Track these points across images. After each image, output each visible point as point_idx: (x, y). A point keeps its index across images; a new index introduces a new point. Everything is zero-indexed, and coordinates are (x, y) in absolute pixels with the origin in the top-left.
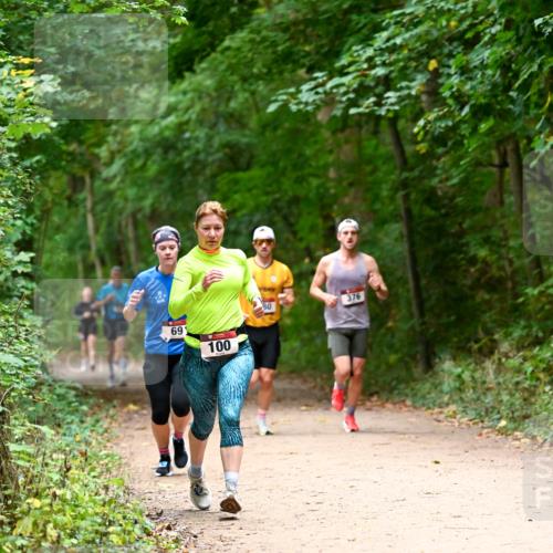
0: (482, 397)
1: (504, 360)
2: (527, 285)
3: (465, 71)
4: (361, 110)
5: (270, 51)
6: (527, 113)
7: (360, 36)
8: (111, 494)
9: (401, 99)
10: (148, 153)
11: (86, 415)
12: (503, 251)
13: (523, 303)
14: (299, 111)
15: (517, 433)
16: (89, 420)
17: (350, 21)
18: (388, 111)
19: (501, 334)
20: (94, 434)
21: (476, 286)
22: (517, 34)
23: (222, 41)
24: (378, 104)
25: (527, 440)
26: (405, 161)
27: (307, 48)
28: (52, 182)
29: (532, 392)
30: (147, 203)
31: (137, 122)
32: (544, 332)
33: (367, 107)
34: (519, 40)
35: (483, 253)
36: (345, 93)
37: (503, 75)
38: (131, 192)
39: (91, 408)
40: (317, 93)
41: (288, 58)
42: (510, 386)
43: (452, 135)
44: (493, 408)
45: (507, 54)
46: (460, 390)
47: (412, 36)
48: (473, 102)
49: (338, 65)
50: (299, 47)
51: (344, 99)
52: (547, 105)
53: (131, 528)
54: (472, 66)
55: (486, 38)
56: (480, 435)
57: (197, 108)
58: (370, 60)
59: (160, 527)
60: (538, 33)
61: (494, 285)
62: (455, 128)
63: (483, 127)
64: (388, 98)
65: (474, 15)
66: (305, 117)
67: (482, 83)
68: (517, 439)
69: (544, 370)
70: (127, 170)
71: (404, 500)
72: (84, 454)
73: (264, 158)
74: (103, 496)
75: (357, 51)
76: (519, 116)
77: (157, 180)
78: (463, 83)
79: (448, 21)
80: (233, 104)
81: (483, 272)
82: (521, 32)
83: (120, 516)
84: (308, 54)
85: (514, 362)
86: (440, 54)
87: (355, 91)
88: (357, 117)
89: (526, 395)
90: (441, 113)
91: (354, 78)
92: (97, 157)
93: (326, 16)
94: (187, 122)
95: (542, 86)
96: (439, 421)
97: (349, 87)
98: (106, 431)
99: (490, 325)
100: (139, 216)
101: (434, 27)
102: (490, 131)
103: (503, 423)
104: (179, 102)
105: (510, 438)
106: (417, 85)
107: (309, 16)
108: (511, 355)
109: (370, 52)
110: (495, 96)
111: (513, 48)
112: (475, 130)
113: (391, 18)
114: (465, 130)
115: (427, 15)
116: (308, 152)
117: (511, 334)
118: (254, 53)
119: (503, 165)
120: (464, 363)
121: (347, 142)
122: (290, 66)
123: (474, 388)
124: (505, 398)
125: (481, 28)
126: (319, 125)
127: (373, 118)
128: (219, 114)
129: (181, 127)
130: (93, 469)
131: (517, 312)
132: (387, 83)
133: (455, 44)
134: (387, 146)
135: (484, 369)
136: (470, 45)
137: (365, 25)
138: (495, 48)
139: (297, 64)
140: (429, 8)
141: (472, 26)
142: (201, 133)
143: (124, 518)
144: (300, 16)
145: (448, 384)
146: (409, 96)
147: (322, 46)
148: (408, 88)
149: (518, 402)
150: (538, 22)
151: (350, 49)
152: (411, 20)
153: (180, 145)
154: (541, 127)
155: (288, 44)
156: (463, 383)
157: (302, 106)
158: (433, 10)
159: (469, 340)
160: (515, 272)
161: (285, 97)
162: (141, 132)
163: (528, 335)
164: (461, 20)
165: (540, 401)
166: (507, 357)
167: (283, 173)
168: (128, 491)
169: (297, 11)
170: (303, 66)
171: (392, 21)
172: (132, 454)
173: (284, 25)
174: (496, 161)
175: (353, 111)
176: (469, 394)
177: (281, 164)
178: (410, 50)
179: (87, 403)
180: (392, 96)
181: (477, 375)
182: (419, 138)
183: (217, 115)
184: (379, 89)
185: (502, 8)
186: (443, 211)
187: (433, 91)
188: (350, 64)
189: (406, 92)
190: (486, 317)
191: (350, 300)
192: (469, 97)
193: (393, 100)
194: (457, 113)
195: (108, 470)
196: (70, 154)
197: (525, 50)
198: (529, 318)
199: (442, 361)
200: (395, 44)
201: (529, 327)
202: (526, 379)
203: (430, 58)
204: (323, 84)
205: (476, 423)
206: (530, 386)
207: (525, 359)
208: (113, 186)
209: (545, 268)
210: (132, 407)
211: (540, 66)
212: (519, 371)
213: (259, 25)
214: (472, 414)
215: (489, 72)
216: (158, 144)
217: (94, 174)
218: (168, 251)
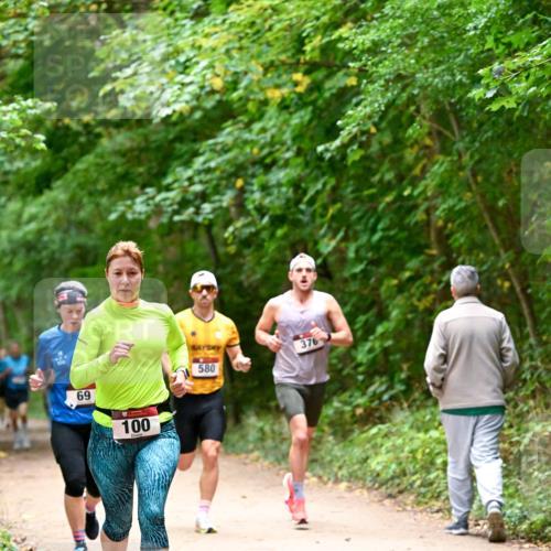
3: (265, 188)
4: (183, 217)
5: (111, 172)
6: (314, 222)
7: (183, 160)
9: (214, 210)
10: (14, 253)
14: (134, 219)
17: (174, 149)
18: (205, 219)
22: (305, 159)
23: (73, 165)
24: (197, 213)
25: (315, 479)
26: (217, 259)
27: (141, 170)
29: (318, 441)
30: (14, 292)
31: (5, 228)
33: (188, 216)
34: (307, 164)
36: (171, 205)
37: (295, 191)
40: (148, 205)
41: (125, 178)
43: (254, 238)
45: (298, 175)
46: (262, 439)
47: (223, 161)
48: (271, 213)
49: (164, 183)
50: (134, 169)
51: (170, 209)
52: (329, 215)
54: (270, 184)
55: (281, 162)
56: (278, 475)
57: (53, 217)
58: (190, 179)
60: (320, 158)
62: (257, 233)
64: (205, 208)
65: (272, 144)
66: (139, 224)
67: (278, 198)
69: (329, 424)
75: (179, 172)
76: (307, 224)
78: (263, 198)
79: (252, 149)
80: (82, 214)
82: (308, 158)
84: (140, 174)
86: (245, 175)
87: (178, 203)
88: (180, 225)
90: (246, 222)
91: (178, 194)
93: (155, 145)
94: (46, 228)
95: (325, 201)
96: (245, 464)
97: (173, 200)
101: (240, 153)
102: (285, 237)
104: (38, 213)
106: (227, 199)
107: (143, 145)
109: (190, 173)
110: (289, 208)
111: (303, 170)
112: (272, 235)
113: (207, 146)
114: (264, 235)
115: (235, 145)
118: (99, 174)
120: (265, 419)
121: (172, 243)
122: (127, 184)
123: (273, 439)
125: (277, 154)
126: (150, 231)
127: (193, 225)
128: (69, 219)
129: (40, 233)
132: (204, 197)
133: (257, 167)
134: (203, 246)
135: (280, 423)
136: (268, 168)
137: (186, 152)
138: (288, 171)
139: (132, 182)
140: (236, 139)
141: (270, 153)
142: (57, 237)
144: (135, 144)
145: (253, 435)
146: (221, 207)
147: (152, 168)
148: (220, 201)
150: (320, 149)
151: (174, 170)
152: (222, 148)
153: (39, 246)
154: (325, 232)
155: (125, 167)
156: (264, 434)
157: (136, 216)
158: (240, 140)
159: (268, 400)
161: (122, 208)
162: (9, 236)
164: (262, 148)
165: (325, 449)
169: (133, 140)
170: (136, 184)
171: (208, 149)
173: (122, 152)
175: (176, 218)
176: (269, 443)
178: (222, 172)
180: (207, 207)
181: (276, 428)
183: (70, 223)
184: (197, 203)
185: (294, 139)
186: (248, 299)
187: (240, 203)
188: (175, 181)
189: (217, 205)
191: (305, 346)
192: (268, 209)
193: (208, 210)
194: (258, 222)
197: (312, 172)
199: (248, 417)
200: (209, 167)
203: (238, 177)
204: (153, 198)
205: (275, 466)
211: (324, 185)
213: (103, 151)
214: (272, 459)
215: (284, 189)
216: (23, 245)
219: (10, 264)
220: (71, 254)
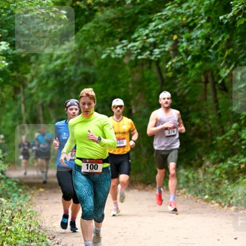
0: (197, 185)
1: (207, 169)
2: (217, 136)
3: (189, 40)
4: (143, 57)
5: (103, 31)
6: (217, 59)
7: (142, 25)
8: (32, 228)
9: (161, 53)
10: (48, 77)
11: (21, 193)
12: (206, 120)
13: (215, 144)
14: (115, 58)
15: (213, 201)
16: (22, 196)
17: (138, 18)
18: (155, 58)
19: (206, 157)
20: (24, 202)
21: (194, 136)
22: (212, 24)
23: (81, 27)
24: (151, 54)
25: (217, 204)
26: (163, 80)
27: (119, 30)
28: (5, 90)
29: (219, 183)
30: (48, 99)
31: (43, 63)
32: (225, 156)
33: (146, 56)
34: (213, 26)
35: (197, 121)
36: (136, 50)
37: (206, 42)
38: (41, 94)
39: (23, 190)
40: (124, 50)
41: (111, 34)
42: (210, 180)
43: (183, 68)
44: (202, 190)
45: (208, 33)
46: (187, 182)
47: (166, 25)
48: (192, 54)
49: (133, 37)
50: (116, 30)
51: (136, 52)
52: (226, 55)
53: (41, 244)
54: (192, 38)
55: (199, 25)
56: (196, 202)
57: (71, 57)
58: (147, 35)
59: (54, 243)
60: (221, 23)
61: (202, 135)
62: (185, 66)
63: (197, 65)
64: (155, 52)
65: (193, 15)
66: (118, 61)
67: (197, 46)
68: (213, 204)
69: (225, 173)
70: (39, 84)
71: (163, 231)
72: (20, 210)
73: (100, 79)
74: (28, 229)
75: (141, 31)
76: (213, 60)
77: (52, 89)
78: (188, 45)
79: (182, 18)
80: (86, 55)
81: (198, 129)
82: (214, 23)
83: (36, 238)
84: (120, 33)
85: (212, 170)
86: (178, 33)
87: (140, 49)
88: (141, 61)
89: (217, 184)
90: (179, 59)
91: (140, 43)
92: (26, 79)
93: (128, 16)
94: (66, 63)
95: (223, 47)
96: (178, 196)
97: (138, 47)
98: (30, 200)
99: (200, 153)
100: (45, 105)
101: (176, 20)
102: (201, 67)
103: (207, 197)
104: (62, 54)
105: (210, 203)
106: (168, 46)
107: (120, 16)
108: (210, 166)
109: (147, 31)
110: (202, 51)
111: (211, 30)
112: (193, 67)
113: (157, 16)
114: (189, 66)
115: (172, 16)
116: (120, 76)
117: (210, 157)
118: (96, 33)
119: (206, 82)
120: (189, 170)
121: (137, 72)
122: (111, 38)
123: (194, 181)
124: (207, 185)
125: (196, 21)
126: (124, 64)
127: (149, 61)
128: (79, 58)
129: (63, 65)
130: (24, 218)
131: (212, 147)
132: (155, 45)
133: (185, 28)
134: (154, 73)
135: (198, 173)
136: (191, 29)
137: (145, 20)
138: (203, 30)
139: (115, 37)
140: (174, 12)
141: (192, 20)
142: (72, 68)
143: (38, 239)
144: (116, 16)
145: (182, 179)
146: (165, 51)
147: (126, 29)
149: (213, 188)
150: (221, 18)
151: (138, 30)
152: (165, 18)
153: (63, 73)
154: (223, 65)
155: (111, 29)
156: (188, 179)
157: (117, 56)
158: (175, 13)
159: (191, 160)
160: (211, 130)
161: (109, 51)
162: (45, 67)
163: (218, 158)
164: (188, 18)
165: (223, 187)
166: (208, 167)
167: (109, 85)
168: (40, 227)
169: (115, 14)
170: (117, 38)
171: (157, 18)
172: (41, 211)
173: (109, 20)
174: (203, 80)
175: (139, 57)
176: (191, 184)
177: (108, 82)
178: (165, 31)
179: (21, 188)
180: (157, 51)
181: (195, 175)
182: (169, 70)
183: (79, 60)
184: (151, 48)
185: (206, 12)
186: (180, 103)
187: (175, 49)
188: (139, 36)
189: (163, 49)
190: (200, 150)
192: (191, 52)
193: (157, 53)
194: (185, 59)
195: (31, 218)
196: (14, 77)
197: (216, 31)
198: (218, 150)
199: (179, 169)
200: (158, 28)
201: (218, 154)
202: (217, 177)
203: (174, 34)
204: (126, 46)
205: (194, 197)
206: (219, 180)
207: (216, 168)
208: (33, 91)
209: (225, 128)
210: (41, 190)
211: (223, 38)
212: (213, 173)
213: (98, 20)
214: (193, 193)
215: (200, 41)
216: (53, 72)
217: (24, 86)
218: (74, 111)
219: (46, 83)
220: (80, 78)
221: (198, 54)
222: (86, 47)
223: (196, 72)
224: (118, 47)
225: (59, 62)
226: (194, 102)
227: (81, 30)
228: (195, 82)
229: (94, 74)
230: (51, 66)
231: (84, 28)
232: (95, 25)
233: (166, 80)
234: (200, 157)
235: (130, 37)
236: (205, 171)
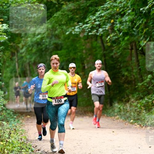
0: (126, 114)
1: (132, 103)
2: (138, 83)
3: (121, 23)
4: (92, 33)
5: (67, 17)
6: (138, 35)
7: (92, 13)
8: (22, 141)
9: (103, 31)
10: (33, 46)
11: (15, 118)
12: (132, 73)
13: (137, 87)
14: (75, 34)
15: (136, 124)
16: (16, 120)
17: (89, 9)
18: (100, 34)
19: (131, 96)
20: (18, 124)
21: (124, 83)
22: (136, 13)
23: (53, 15)
24: (97, 32)
25: (138, 126)
26: (104, 48)
27: (77, 17)
28: (6, 54)
29: (140, 112)
30: (33, 60)
31: (30, 37)
32: (143, 95)
33: (94, 33)
34: (136, 14)
35: (126, 73)
36: (88, 29)
37: (132, 24)
38: (28, 57)
39: (17, 117)
40: (80, 29)
41: (72, 19)
42: (134, 111)
43: (117, 41)
44: (129, 117)
45: (133, 18)
46: (120, 112)
47: (106, 13)
48: (123, 32)
49: (86, 21)
50: (75, 16)
52: (144, 32)
53: (28, 150)
54: (123, 21)
55: (127, 14)
56: (125, 124)
57: (47, 33)
58: (95, 20)
59: (36, 150)
60: (141, 12)
61: (129, 82)
62: (118, 39)
63: (126, 38)
64: (100, 30)
65: (124, 7)
66: (77, 36)
67: (126, 26)
69: (143, 106)
70: (27, 50)
71: (104, 142)
72: (15, 130)
73: (65, 47)
74: (20, 141)
75: (91, 17)
76: (136, 35)
77: (35, 53)
78: (120, 26)
79: (116, 9)
80: (57, 32)
81: (126, 79)
85: (135, 104)
86: (114, 18)
87: (90, 28)
88: (91, 36)
89: (138, 113)
90: (114, 35)
91: (90, 25)
92: (19, 47)
93: (82, 8)
94: (44, 37)
95: (142, 27)
96: (114, 120)
97: (89, 27)
98: (21, 123)
99: (128, 93)
100: (31, 63)
101: (112, 10)
102: (128, 40)
103: (132, 121)
105: (134, 125)
106: (108, 27)
107: (78, 8)
108: (134, 102)
109: (95, 17)
110: (129, 30)
111: (135, 16)
112: (123, 39)
113: (101, 8)
114: (121, 39)
115: (110, 8)
116: (78, 45)
117: (134, 96)
118: (62, 18)
119: (132, 49)
120: (121, 104)
121: (88, 42)
122: (72, 22)
123: (124, 111)
124: (132, 114)
125: (125, 11)
126: (80, 38)
127: (96, 36)
128: (52, 34)
129: (42, 39)
130: (17, 134)
131: (136, 90)
132: (99, 26)
133: (118, 15)
134: (99, 43)
135: (126, 106)
136: (122, 16)
137: (93, 10)
138: (129, 17)
139: (74, 21)
141: (123, 10)
142: (48, 40)
143: (26, 147)
144: (75, 8)
145: (116, 110)
146: (106, 30)
147: (81, 16)
148: (105, 27)
149: (136, 115)
150: (141, 9)
151: (89, 17)
152: (106, 9)
153: (42, 43)
154: (143, 38)
155: (72, 15)
156: (121, 109)
157: (76, 33)
158: (112, 6)
159: (122, 98)
160: (135, 79)
161: (71, 30)
162: (31, 40)
163: (139, 96)
164: (120, 9)
165: (142, 115)
166: (133, 102)
167: (70, 51)
168: (27, 140)
169: (75, 6)
170: (76, 21)
171: (101, 9)
172: (28, 129)
173: (71, 10)
174: (130, 48)
175: (90, 34)
176: (122, 113)
177: (70, 49)
178: (106, 17)
179: (16, 115)
181: (125, 107)
182: (108, 41)
183: (52, 35)
184: (97, 28)
185: (131, 6)
186: (115, 62)
187: (112, 28)
188: (89, 21)
190: (127, 91)
191: (99, 85)
192: (122, 30)
194: (119, 35)
195: (22, 134)
196: (11, 46)
197: (138, 17)
198: (139, 92)
199: (115, 104)
200: (102, 15)
201: (139, 94)
202: (138, 109)
203: (112, 19)
204: (81, 26)
205: (124, 121)
206: (139, 110)
207: (138, 103)
208: (23, 55)
209: (143, 78)
210: (28, 116)
211: (142, 22)
212: (136, 106)
213: (64, 10)
214: (123, 118)
215: (128, 23)
216: (36, 43)
217: (18, 51)
218: (42, 70)
219: (32, 50)
220: (52, 46)
221: (126, 31)
222: (56, 27)
223: (125, 43)
224: (76, 27)
225: (39, 36)
226: (124, 62)
227: (53, 17)
228: (125, 49)
229: (61, 44)
230: (35, 39)
231: (55, 15)
232: (62, 13)
233: (106, 48)
234: (128, 96)
235: (84, 21)
236: (131, 104)
